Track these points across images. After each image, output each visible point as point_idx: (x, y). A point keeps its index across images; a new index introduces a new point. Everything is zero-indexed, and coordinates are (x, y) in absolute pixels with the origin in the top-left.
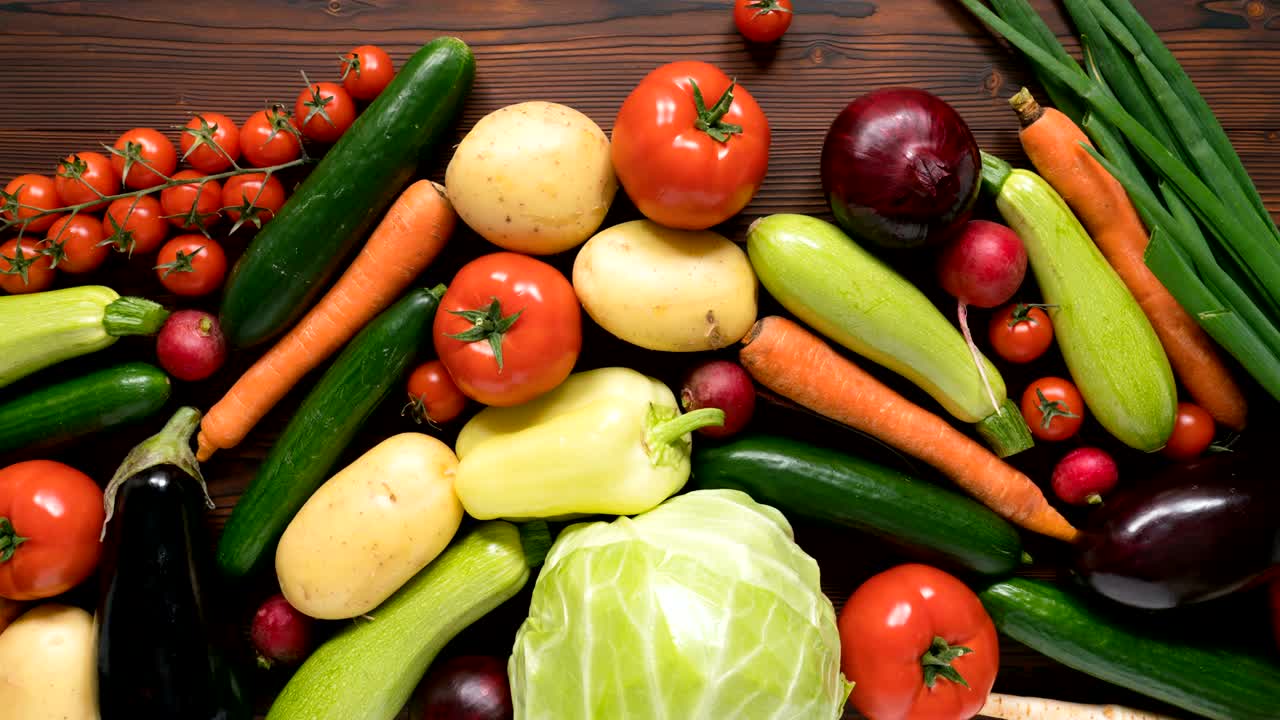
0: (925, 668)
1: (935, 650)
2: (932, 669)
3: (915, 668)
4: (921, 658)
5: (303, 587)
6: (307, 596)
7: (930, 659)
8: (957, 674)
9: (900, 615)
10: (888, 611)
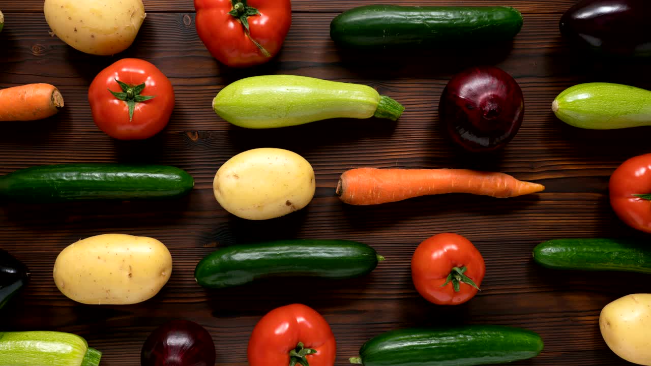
0: (292, 358)
1: (298, 349)
2: (295, 359)
3: (286, 357)
4: (289, 351)
5: (64, 284)
6: (63, 288)
7: (294, 353)
8: (308, 363)
9: (283, 328)
10: (277, 326)
